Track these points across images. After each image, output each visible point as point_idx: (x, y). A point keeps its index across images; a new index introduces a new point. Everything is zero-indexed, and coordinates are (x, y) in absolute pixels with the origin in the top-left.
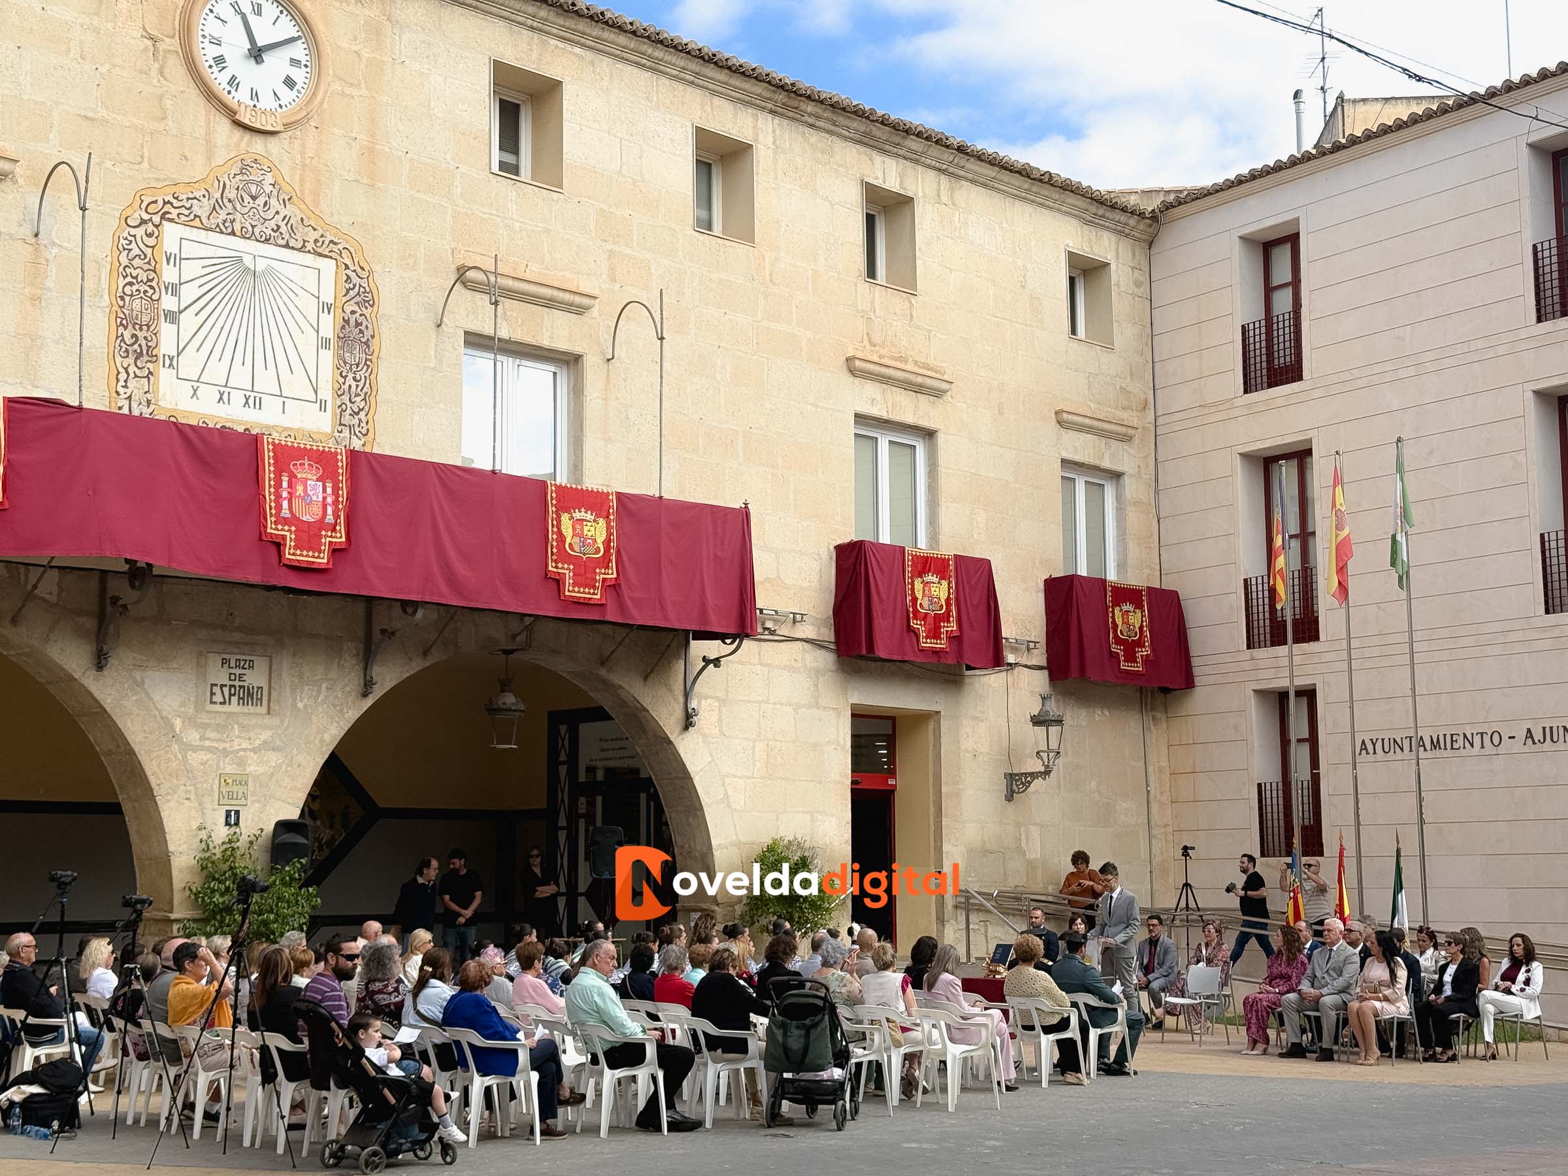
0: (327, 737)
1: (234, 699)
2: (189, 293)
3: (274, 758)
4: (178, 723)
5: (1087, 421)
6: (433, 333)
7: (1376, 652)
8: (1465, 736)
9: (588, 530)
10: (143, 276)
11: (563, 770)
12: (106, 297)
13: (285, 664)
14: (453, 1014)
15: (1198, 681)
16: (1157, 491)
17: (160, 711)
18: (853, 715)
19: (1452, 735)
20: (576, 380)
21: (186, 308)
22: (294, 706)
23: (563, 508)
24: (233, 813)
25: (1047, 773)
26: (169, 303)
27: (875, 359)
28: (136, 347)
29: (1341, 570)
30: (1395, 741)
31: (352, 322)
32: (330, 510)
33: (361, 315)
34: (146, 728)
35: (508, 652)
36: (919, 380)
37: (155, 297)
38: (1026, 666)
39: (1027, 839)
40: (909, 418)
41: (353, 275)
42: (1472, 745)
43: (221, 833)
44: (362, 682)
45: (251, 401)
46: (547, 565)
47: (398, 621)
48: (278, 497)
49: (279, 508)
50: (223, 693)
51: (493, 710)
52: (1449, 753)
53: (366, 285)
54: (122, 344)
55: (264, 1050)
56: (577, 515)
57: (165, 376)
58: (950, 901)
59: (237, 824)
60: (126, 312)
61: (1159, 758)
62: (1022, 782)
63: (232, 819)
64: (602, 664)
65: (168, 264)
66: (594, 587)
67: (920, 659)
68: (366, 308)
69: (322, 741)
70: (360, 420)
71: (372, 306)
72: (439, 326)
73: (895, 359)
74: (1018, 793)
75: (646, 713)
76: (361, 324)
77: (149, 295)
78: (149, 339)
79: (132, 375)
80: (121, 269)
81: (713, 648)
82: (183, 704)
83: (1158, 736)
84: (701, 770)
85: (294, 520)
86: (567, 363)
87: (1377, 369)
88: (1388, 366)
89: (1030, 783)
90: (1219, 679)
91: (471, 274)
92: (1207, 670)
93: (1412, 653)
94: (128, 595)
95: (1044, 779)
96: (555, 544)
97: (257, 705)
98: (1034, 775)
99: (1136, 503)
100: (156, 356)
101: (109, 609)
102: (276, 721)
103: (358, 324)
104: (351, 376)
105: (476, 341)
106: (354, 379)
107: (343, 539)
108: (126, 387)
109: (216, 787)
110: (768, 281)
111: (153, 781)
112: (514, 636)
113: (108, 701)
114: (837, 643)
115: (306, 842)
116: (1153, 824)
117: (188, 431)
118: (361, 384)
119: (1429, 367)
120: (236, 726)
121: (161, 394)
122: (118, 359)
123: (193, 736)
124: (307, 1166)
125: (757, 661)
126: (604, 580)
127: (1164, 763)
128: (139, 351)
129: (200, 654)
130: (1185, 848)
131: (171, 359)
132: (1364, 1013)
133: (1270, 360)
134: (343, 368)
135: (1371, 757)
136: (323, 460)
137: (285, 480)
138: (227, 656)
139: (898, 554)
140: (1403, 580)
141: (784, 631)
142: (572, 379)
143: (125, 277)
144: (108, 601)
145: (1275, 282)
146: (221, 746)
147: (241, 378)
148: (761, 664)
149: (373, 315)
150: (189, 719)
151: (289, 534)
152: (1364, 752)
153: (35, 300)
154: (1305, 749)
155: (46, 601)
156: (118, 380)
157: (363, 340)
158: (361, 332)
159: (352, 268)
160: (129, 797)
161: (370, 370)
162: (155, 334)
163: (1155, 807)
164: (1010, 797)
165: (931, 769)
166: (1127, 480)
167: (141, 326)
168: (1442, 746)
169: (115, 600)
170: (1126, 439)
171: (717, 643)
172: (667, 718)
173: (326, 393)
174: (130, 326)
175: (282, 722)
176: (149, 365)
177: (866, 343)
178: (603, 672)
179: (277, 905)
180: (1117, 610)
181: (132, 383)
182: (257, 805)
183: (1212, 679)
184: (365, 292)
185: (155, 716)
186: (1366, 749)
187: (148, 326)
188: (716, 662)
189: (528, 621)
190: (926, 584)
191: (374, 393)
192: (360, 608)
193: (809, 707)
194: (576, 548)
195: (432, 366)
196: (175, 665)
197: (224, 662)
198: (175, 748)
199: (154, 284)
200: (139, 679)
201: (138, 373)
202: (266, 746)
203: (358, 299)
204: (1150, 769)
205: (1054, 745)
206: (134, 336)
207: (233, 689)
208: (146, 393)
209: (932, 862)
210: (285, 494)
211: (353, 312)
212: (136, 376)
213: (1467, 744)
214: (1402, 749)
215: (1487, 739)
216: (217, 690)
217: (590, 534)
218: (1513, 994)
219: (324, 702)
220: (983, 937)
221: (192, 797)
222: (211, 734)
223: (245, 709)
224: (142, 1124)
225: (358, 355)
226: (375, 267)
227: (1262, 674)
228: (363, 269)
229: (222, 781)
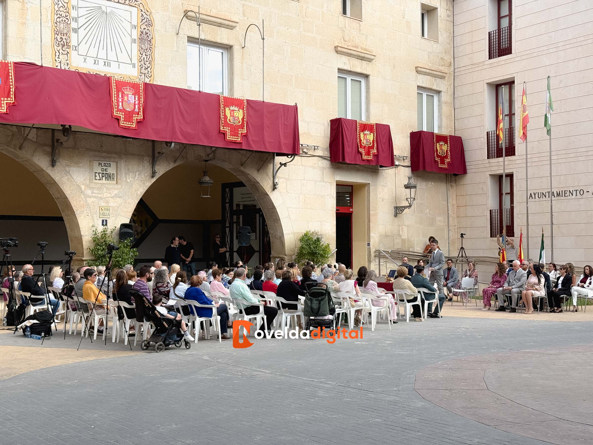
0: (139, 193)
1: (104, 178)
2: (82, 21)
3: (119, 200)
4: (83, 187)
5: (428, 71)
6: (175, 37)
7: (537, 159)
8: (570, 191)
9: (236, 114)
10: (64, 15)
11: (227, 205)
12: (50, 22)
13: (122, 164)
14: (188, 295)
15: (468, 171)
16: (454, 98)
17: (76, 182)
18: (337, 185)
19: (565, 191)
20: (231, 55)
21: (80, 27)
22: (126, 181)
23: (226, 106)
24: (105, 221)
25: (410, 206)
26: (74, 25)
27: (346, 47)
28: (62, 42)
29: (524, 128)
30: (543, 193)
31: (144, 33)
32: (137, 107)
33: (147, 30)
34: (71, 189)
35: (206, 161)
36: (363, 55)
37: (69, 23)
38: (403, 166)
39: (402, 231)
40: (359, 70)
41: (144, 14)
42: (572, 195)
43: (101, 228)
44: (152, 173)
45: (106, 64)
46: (220, 128)
47: (165, 149)
48: (118, 101)
49: (118, 105)
50: (99, 176)
51: (201, 183)
52: (563, 198)
53: (149, 18)
54: (57, 41)
55: (119, 308)
56: (232, 108)
57: (73, 54)
58: (373, 254)
59: (106, 225)
60: (58, 29)
61: (453, 201)
62: (401, 210)
63: (104, 223)
64: (242, 165)
65: (73, 10)
66: (238, 136)
67: (362, 163)
68: (149, 27)
69: (137, 194)
70: (148, 71)
71: (152, 26)
72: (177, 34)
73: (353, 46)
74: (399, 214)
75: (259, 184)
76: (148, 33)
77: (66, 22)
78: (67, 39)
79: (61, 53)
80: (55, 12)
81: (283, 159)
82: (85, 180)
83: (453, 192)
84: (280, 205)
85: (124, 110)
86: (227, 49)
87: (541, 49)
88: (545, 48)
89: (404, 210)
90: (477, 170)
91: (189, 14)
92: (472, 167)
93: (551, 160)
94: (63, 139)
95: (409, 209)
96: (223, 119)
97: (112, 180)
98: (405, 207)
99: (446, 103)
100: (70, 46)
101: (56, 144)
102: (119, 186)
103: (146, 33)
104: (144, 54)
105: (192, 40)
106: (146, 55)
107: (142, 118)
108: (59, 58)
109: (98, 211)
110: (304, 16)
111: (74, 208)
112: (208, 155)
113: (57, 179)
114: (331, 157)
115: (131, 231)
116: (450, 225)
117: (83, 76)
118: (148, 57)
119: (561, 48)
120: (105, 188)
121: (72, 61)
122: (56, 47)
123: (89, 192)
124: (136, 350)
125: (300, 164)
126: (242, 133)
127: (454, 202)
128: (63, 44)
129: (90, 161)
130: (462, 234)
131: (76, 47)
132: (528, 295)
133: (499, 46)
134: (141, 51)
135: (534, 200)
136: (134, 87)
137: (120, 94)
138: (101, 162)
139: (354, 123)
140: (549, 132)
141: (311, 152)
142: (229, 55)
143: (57, 15)
144: (55, 141)
145: (502, 15)
146: (99, 196)
147: (102, 54)
148: (302, 165)
149: (152, 30)
150: (87, 185)
151: (122, 116)
152: (531, 198)
153: (24, 24)
154: (509, 197)
155: (32, 141)
156: (56, 55)
157: (149, 40)
158: (148, 36)
159: (143, 11)
160: (66, 215)
161: (151, 52)
162: (69, 37)
163: (451, 219)
164: (396, 215)
165: (366, 205)
166: (442, 94)
167: (64, 34)
168: (561, 195)
169: (58, 140)
170: (443, 78)
171: (285, 157)
172: (267, 186)
173: (135, 61)
174: (60, 34)
175: (122, 187)
176: (67, 49)
177: (342, 40)
178: (242, 168)
179: (122, 255)
180: (438, 144)
181: (61, 56)
182: (114, 218)
183: (473, 171)
184: (149, 21)
185: (74, 184)
186: (532, 197)
187: (66, 34)
188: (285, 165)
189: (213, 149)
190: (365, 135)
191: (153, 61)
192: (150, 144)
193: (320, 182)
194: (232, 121)
195: (175, 50)
196: (81, 165)
197: (100, 164)
198: (82, 196)
199: (68, 17)
200: (68, 170)
201: (63, 52)
202: (116, 196)
203: (146, 23)
204: (449, 205)
205: (413, 196)
206: (61, 38)
207: (103, 174)
208: (66, 60)
209: (366, 240)
210: (120, 100)
211: (144, 29)
212: (62, 54)
213: (570, 194)
214: (545, 197)
215: (578, 192)
216: (97, 175)
217: (237, 116)
218: (584, 288)
219: (137, 179)
220: (385, 267)
221: (89, 215)
222: (96, 192)
223: (108, 182)
224: (75, 334)
225: (147, 46)
226: (153, 11)
227: (493, 169)
228: (148, 11)
229: (100, 208)
